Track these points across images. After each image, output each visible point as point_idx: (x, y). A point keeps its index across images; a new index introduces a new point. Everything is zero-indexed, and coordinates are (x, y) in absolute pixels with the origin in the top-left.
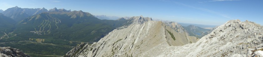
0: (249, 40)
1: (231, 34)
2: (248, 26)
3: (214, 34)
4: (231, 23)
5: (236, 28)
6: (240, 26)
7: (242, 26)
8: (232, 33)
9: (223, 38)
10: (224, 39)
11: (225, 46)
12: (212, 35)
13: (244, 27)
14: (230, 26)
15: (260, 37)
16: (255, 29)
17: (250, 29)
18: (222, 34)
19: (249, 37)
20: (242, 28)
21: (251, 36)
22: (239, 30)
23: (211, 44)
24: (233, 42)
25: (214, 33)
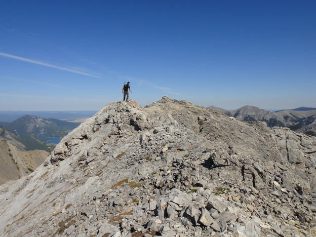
0: (146, 170)
1: (106, 147)
2: (153, 121)
3: (66, 150)
4: (111, 113)
5: (119, 129)
6: (132, 123)
7: (135, 120)
8: (109, 144)
9: (84, 162)
10: (87, 163)
11: (81, 189)
12: (59, 151)
13: (141, 124)
14: (107, 121)
15: (176, 162)
16: (171, 128)
17: (160, 129)
18: (85, 147)
19: (148, 158)
20: (138, 128)
21: (154, 156)
22: (130, 133)
23: (52, 184)
24: (105, 175)
25: (66, 144)
